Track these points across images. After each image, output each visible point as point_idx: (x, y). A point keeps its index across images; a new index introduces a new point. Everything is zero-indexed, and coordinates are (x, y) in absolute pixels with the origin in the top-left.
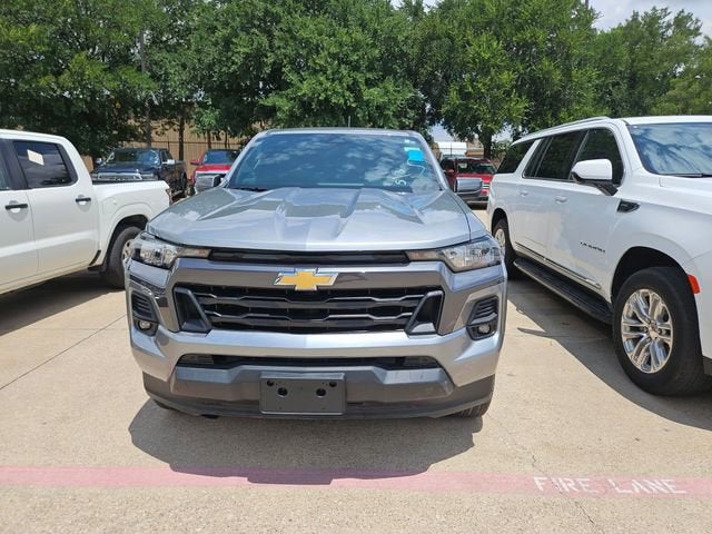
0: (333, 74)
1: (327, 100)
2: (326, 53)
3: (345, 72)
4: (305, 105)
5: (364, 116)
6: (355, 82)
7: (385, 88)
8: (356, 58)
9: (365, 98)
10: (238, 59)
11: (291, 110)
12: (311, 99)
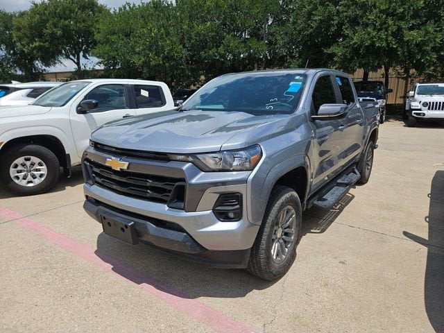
0: (381, 25)
1: (373, 44)
2: (377, 10)
3: (391, 22)
4: (355, 50)
5: (403, 53)
6: (400, 29)
7: (426, 30)
8: (402, 10)
9: (406, 39)
10: (314, 25)
11: (344, 55)
12: (360, 46)
